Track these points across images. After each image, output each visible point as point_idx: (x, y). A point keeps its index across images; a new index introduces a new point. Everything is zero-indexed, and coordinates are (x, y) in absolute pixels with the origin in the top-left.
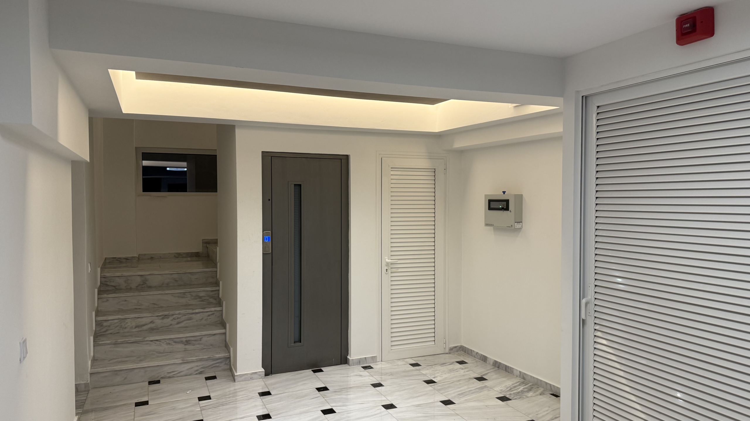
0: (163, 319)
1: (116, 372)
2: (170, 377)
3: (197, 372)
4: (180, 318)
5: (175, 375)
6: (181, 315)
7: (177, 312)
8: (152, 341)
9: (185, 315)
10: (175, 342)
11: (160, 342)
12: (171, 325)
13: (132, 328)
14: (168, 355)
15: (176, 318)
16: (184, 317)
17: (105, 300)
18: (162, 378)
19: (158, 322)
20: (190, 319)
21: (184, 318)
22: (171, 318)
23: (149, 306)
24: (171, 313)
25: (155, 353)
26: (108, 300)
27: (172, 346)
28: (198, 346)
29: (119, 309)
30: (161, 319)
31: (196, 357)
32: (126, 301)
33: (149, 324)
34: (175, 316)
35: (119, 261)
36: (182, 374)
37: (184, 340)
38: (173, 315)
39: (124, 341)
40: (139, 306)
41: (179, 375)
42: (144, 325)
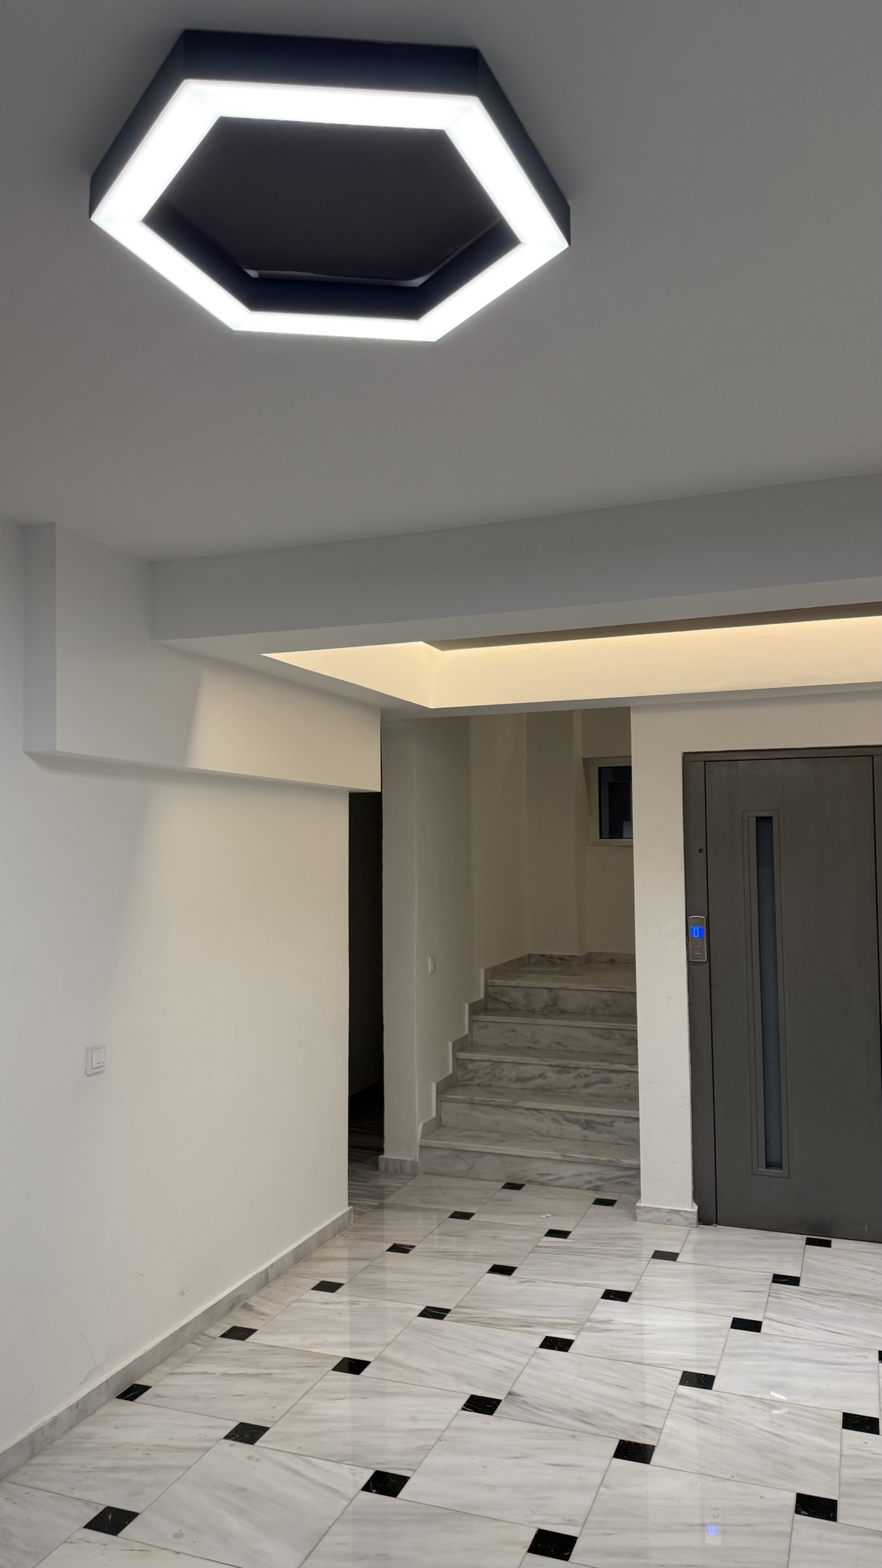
0: (559, 1072)
1: (459, 1153)
2: (542, 1184)
3: (589, 1186)
4: (589, 1076)
5: (551, 1182)
6: (591, 1071)
7: (584, 1064)
8: (528, 1109)
9: (597, 1071)
10: (567, 1120)
11: (541, 1113)
12: (574, 1086)
13: (510, 1080)
14: (551, 1141)
15: (583, 1075)
16: (596, 1075)
17: (482, 1025)
18: (529, 1181)
19: (553, 1077)
20: (607, 1081)
21: (596, 1077)
22: (574, 1074)
23: (550, 1046)
24: (574, 1063)
25: (533, 1133)
26: (486, 1026)
27: (561, 1126)
28: (606, 1136)
29: (504, 1044)
30: (556, 1072)
31: (590, 1154)
32: (514, 1031)
33: (537, 1078)
34: (580, 1071)
35: (551, 961)
36: (562, 1182)
37: (582, 1118)
38: (577, 1068)
39: (485, 1101)
40: (535, 1043)
41: (557, 1183)
42: (529, 1079)
